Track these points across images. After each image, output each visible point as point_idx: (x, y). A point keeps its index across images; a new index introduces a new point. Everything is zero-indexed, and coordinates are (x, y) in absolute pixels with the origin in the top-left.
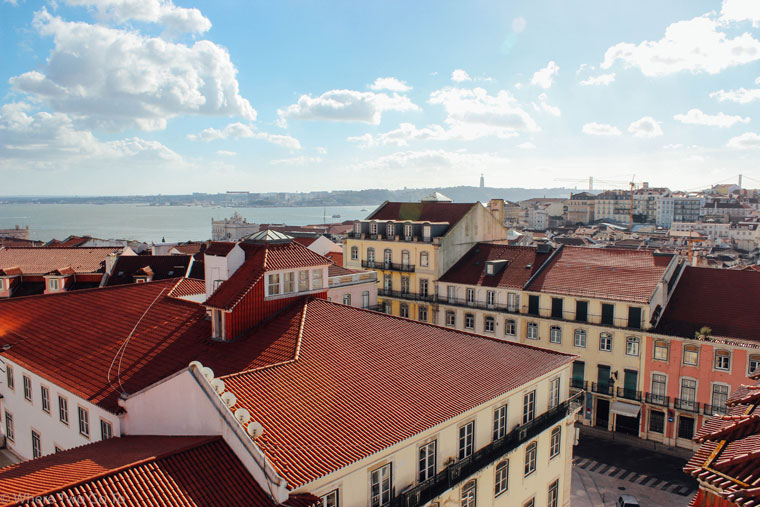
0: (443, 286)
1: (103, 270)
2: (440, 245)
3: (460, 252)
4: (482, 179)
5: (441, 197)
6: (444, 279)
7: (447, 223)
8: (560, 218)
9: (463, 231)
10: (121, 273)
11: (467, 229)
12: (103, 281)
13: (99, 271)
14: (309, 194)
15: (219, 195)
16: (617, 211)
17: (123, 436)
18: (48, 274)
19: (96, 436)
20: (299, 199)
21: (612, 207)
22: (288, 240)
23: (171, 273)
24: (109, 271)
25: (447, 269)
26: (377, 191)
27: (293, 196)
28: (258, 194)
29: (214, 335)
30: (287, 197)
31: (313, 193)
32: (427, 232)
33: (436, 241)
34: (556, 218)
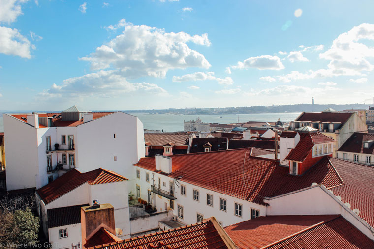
0: (341, 154)
1: (188, 143)
2: (339, 134)
3: (347, 137)
4: (313, 100)
5: (332, 110)
6: (340, 150)
7: (340, 123)
9: (348, 127)
10: (196, 145)
11: (350, 126)
12: (189, 149)
13: (186, 144)
14: (225, 109)
15: (181, 109)
17: (266, 216)
18: (165, 145)
19: (246, 216)
20: (221, 111)
22: (316, 131)
23: (219, 146)
24: (190, 144)
25: (342, 145)
26: (259, 106)
27: (217, 109)
28: (201, 109)
29: (291, 173)
30: (214, 110)
31: (227, 108)
32: (331, 127)
33: (337, 131)
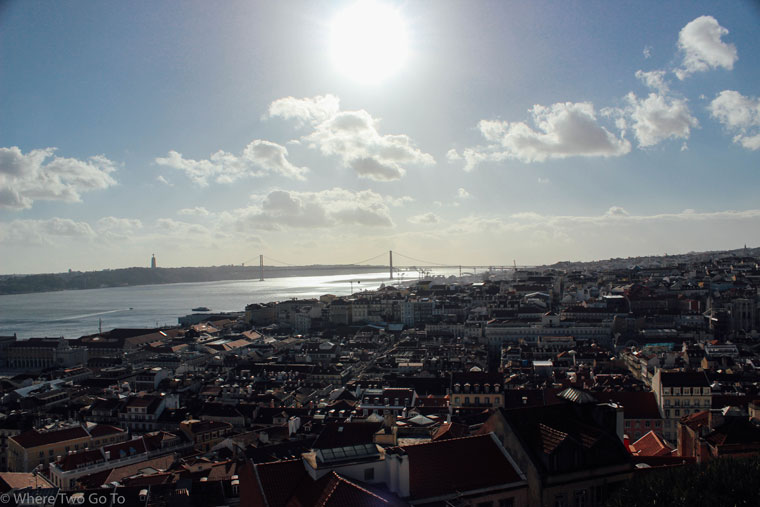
4: (153, 260)
8: (320, 319)
16: (370, 313)
21: (366, 310)
34: (316, 319)
